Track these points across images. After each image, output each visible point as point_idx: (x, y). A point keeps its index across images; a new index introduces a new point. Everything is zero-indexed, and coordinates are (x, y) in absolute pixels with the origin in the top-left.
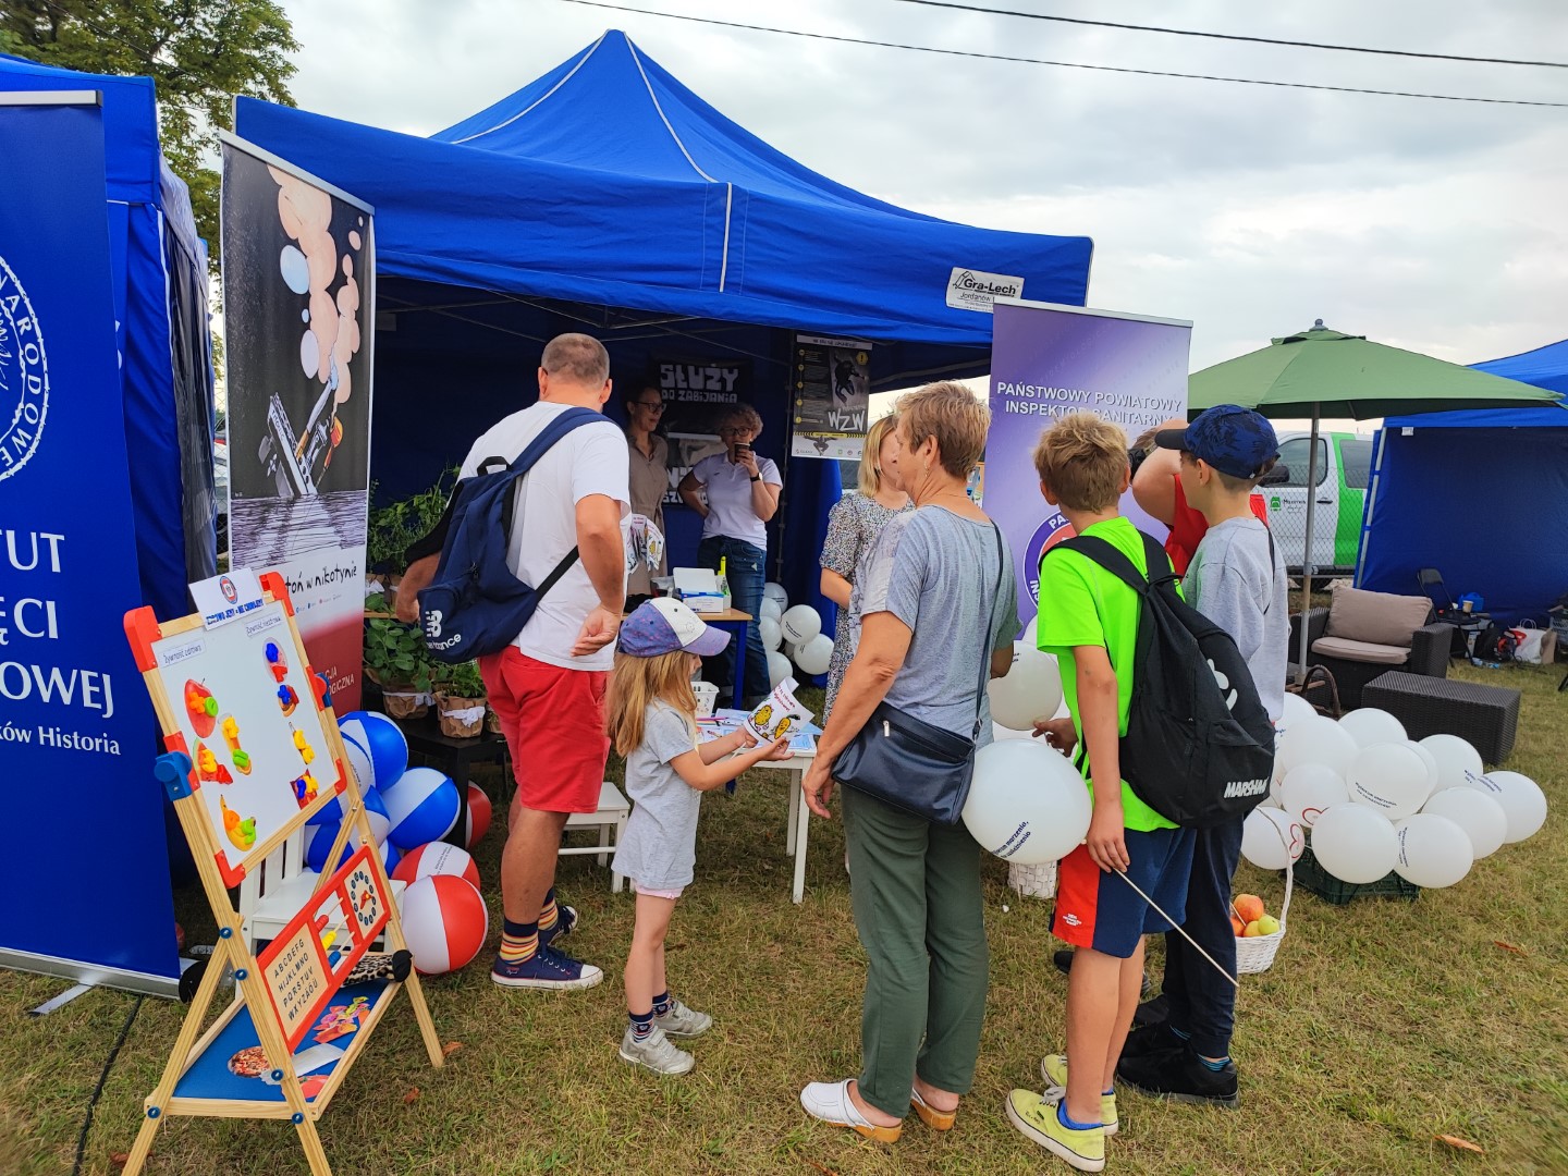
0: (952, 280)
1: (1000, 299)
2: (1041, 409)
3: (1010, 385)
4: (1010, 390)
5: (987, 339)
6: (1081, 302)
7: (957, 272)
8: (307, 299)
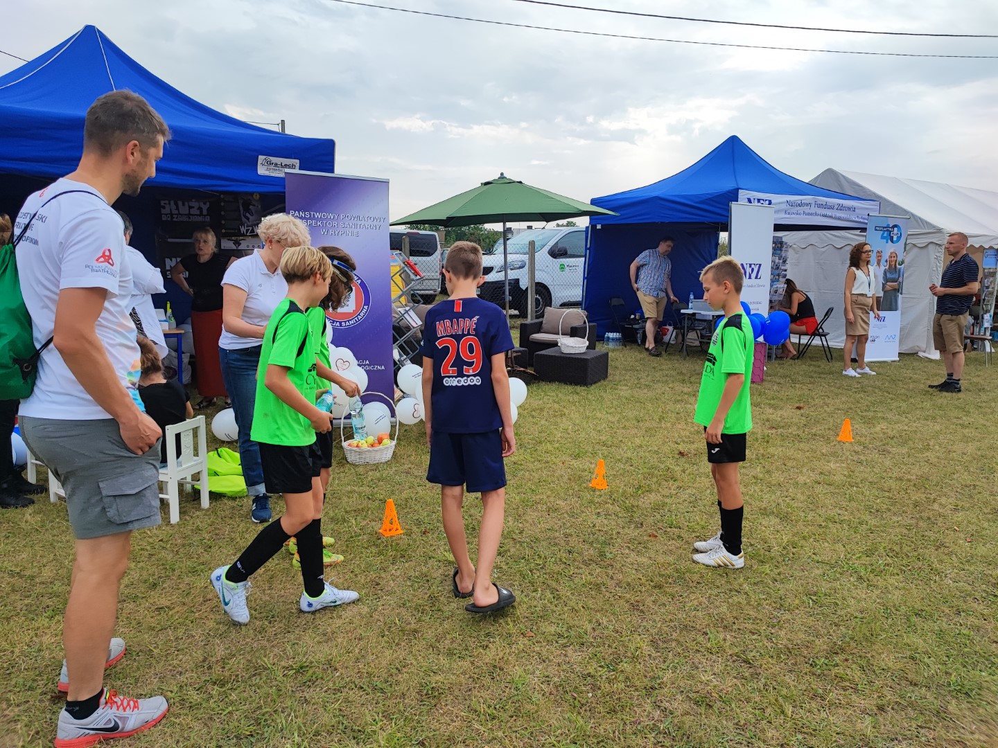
0: (259, 162)
1: (287, 170)
2: (313, 223)
6: (332, 171)
7: (261, 158)
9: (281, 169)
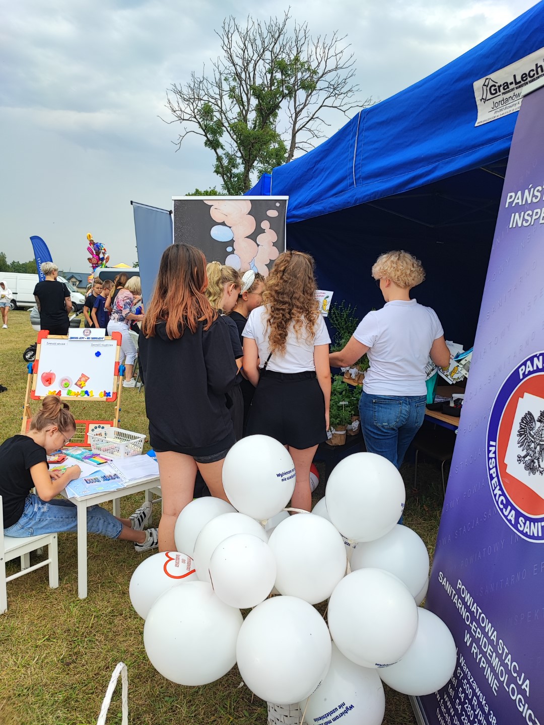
0: (478, 96)
2: (542, 216)
3: (520, 194)
4: (518, 199)
5: (506, 146)
7: (478, 85)
8: (231, 243)
9: (517, 92)
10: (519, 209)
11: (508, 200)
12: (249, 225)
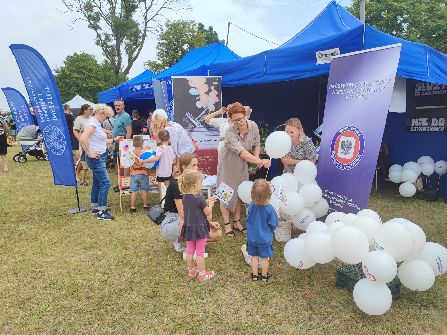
0: (317, 56)
1: (333, 57)
2: (341, 92)
3: (333, 85)
4: (333, 87)
5: (327, 72)
7: (317, 53)
8: (198, 96)
9: (330, 57)
10: (334, 89)
11: (330, 87)
12: (206, 88)
